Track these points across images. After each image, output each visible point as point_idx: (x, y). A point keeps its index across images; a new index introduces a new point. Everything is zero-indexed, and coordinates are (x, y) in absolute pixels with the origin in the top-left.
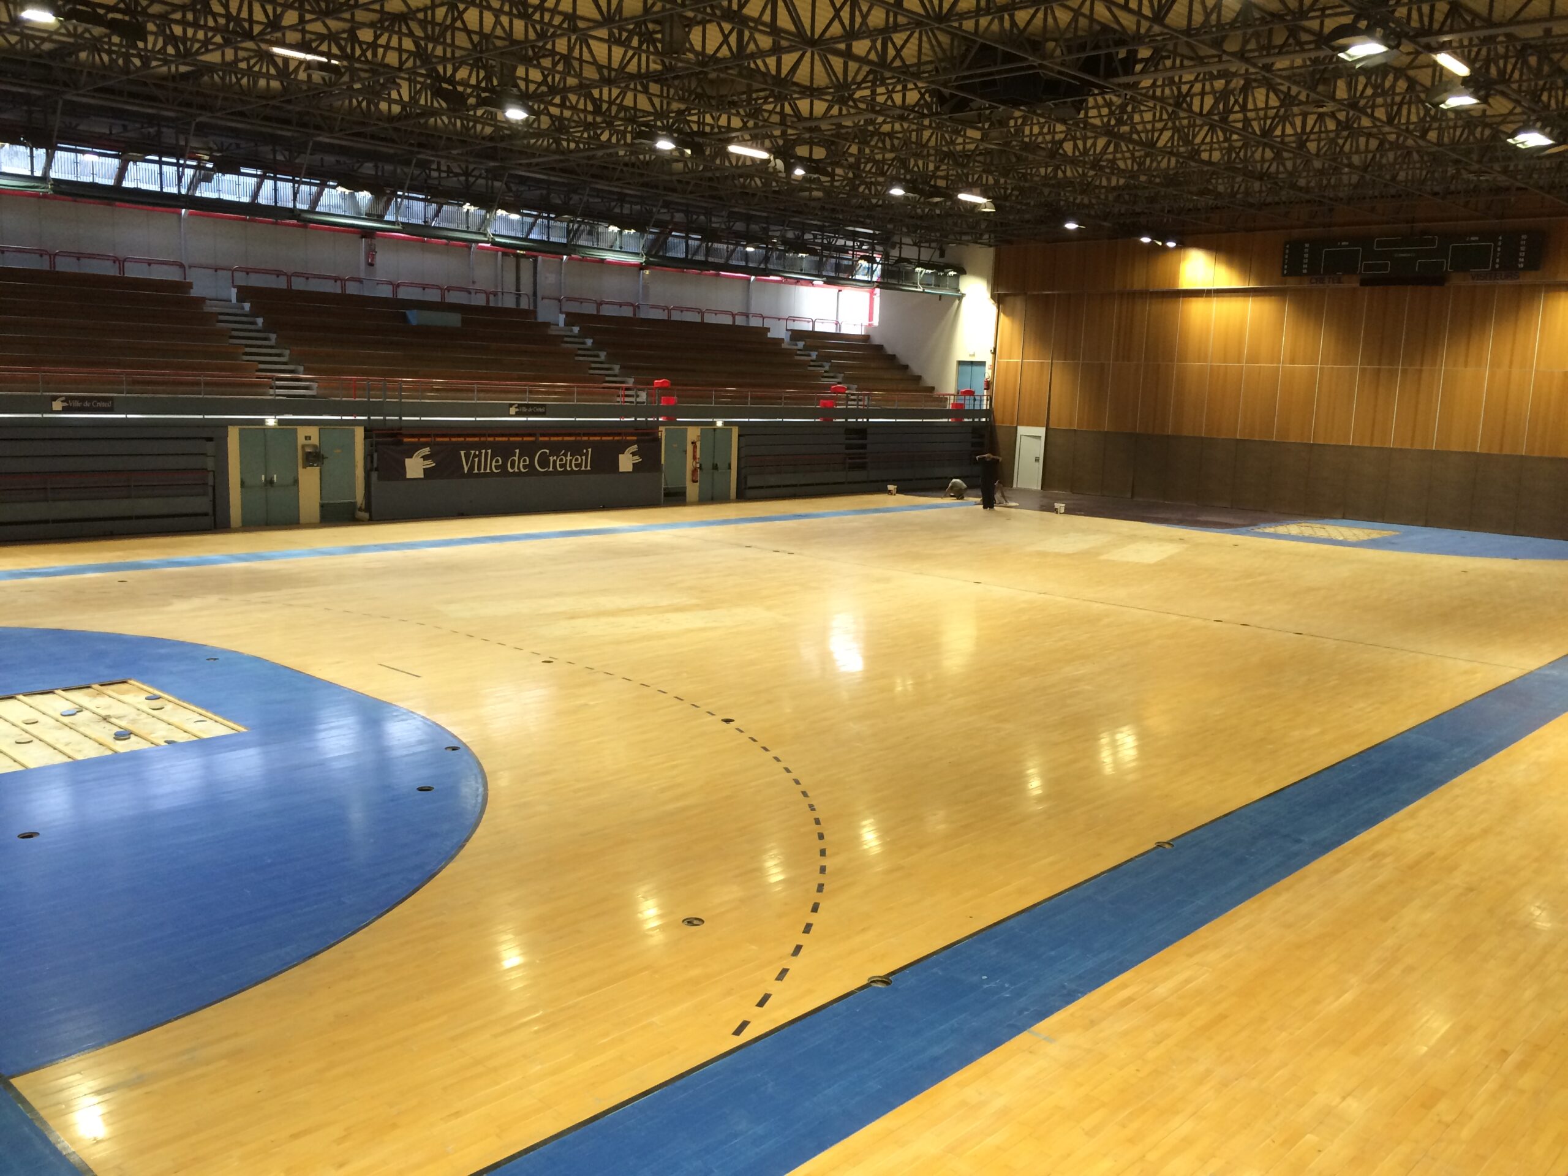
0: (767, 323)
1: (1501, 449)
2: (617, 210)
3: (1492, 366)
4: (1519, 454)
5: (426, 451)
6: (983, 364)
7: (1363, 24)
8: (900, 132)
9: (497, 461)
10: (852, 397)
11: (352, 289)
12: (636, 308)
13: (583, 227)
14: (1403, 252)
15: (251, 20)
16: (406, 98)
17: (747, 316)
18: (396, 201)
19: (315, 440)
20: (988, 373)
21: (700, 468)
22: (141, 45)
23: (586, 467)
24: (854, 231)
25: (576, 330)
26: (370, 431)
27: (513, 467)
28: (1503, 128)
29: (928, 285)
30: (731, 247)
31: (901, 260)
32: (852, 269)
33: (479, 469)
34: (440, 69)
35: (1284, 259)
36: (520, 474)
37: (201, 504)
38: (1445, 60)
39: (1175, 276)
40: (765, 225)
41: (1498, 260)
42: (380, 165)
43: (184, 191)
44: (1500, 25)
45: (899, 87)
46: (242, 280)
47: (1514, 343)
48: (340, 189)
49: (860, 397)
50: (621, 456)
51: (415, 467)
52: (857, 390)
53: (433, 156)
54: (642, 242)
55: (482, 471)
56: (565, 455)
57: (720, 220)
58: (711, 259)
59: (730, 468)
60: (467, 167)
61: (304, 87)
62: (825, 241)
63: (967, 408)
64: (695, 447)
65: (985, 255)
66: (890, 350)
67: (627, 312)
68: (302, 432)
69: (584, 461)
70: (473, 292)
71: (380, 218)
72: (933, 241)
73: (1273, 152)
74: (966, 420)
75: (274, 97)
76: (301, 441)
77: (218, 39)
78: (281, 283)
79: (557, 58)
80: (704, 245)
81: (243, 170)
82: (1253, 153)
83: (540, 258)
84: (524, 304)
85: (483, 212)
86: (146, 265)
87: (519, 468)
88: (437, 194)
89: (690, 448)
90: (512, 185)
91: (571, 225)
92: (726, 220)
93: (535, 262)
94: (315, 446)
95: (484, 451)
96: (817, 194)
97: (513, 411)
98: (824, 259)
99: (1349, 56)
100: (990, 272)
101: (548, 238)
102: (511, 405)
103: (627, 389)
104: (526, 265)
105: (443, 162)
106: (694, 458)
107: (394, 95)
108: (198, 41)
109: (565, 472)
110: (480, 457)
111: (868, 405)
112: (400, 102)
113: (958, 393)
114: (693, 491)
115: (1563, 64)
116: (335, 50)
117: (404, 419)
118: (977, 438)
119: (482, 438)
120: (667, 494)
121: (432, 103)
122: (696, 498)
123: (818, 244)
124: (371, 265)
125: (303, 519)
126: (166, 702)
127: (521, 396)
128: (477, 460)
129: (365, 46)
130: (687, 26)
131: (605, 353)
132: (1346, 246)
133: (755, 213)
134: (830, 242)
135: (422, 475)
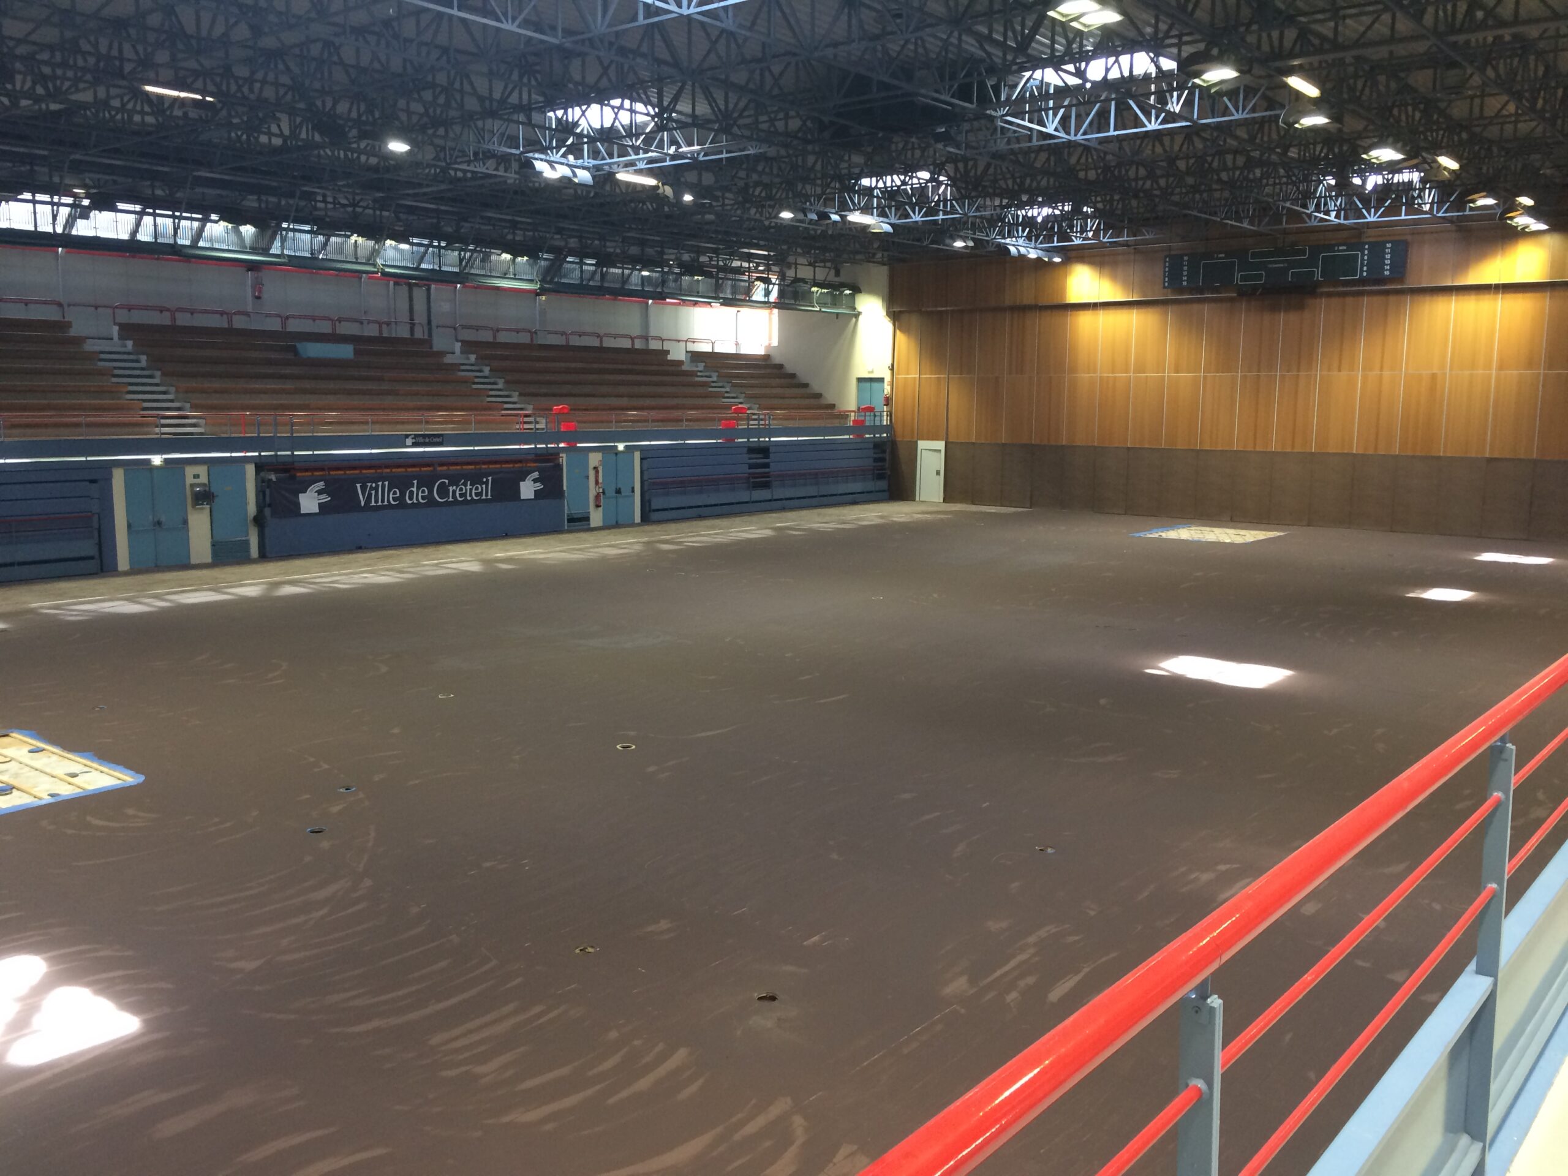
0: (667, 346)
1: (1376, 448)
2: (510, 237)
3: (1364, 370)
4: (1392, 453)
5: (321, 485)
6: (882, 380)
7: (1215, 51)
8: (786, 157)
9: (395, 493)
10: (754, 417)
11: (239, 323)
12: (533, 334)
13: (475, 255)
14: (1276, 262)
15: (121, 59)
16: (287, 132)
17: (647, 340)
18: (281, 234)
19: (204, 479)
20: (887, 389)
21: (604, 493)
22: (9, 86)
23: (487, 495)
24: (749, 253)
25: (473, 358)
26: (261, 466)
27: (411, 498)
28: (1359, 142)
29: (825, 305)
30: (627, 272)
31: (797, 280)
32: (748, 291)
33: (376, 501)
34: (319, 103)
35: (1165, 272)
36: (418, 505)
37: (87, 548)
38: (1295, 82)
39: (1063, 290)
40: (659, 249)
41: (1365, 268)
42: (263, 198)
43: (59, 230)
44: (1344, 48)
45: (781, 115)
46: (123, 316)
47: (1383, 345)
48: (223, 224)
49: (761, 417)
50: (522, 484)
51: (309, 502)
52: (760, 409)
53: (318, 188)
54: (536, 268)
55: (380, 503)
56: (465, 485)
57: (614, 244)
58: (606, 285)
59: (633, 491)
60: (354, 199)
61: (181, 123)
62: (721, 263)
63: (867, 424)
64: (597, 472)
65: (881, 273)
66: (790, 368)
67: (524, 338)
68: (190, 471)
69: (486, 490)
70: (365, 323)
71: (265, 251)
72: (829, 261)
73: (1146, 170)
74: (867, 436)
75: (149, 133)
76: (190, 480)
77: (88, 77)
78: (164, 319)
79: (438, 90)
80: (599, 270)
81: (120, 206)
82: (1127, 171)
83: (433, 286)
84: (419, 334)
85: (371, 243)
86: (23, 305)
87: (417, 499)
88: (325, 226)
89: (592, 474)
90: (401, 215)
91: (462, 253)
92: (621, 245)
93: (429, 290)
94: (204, 485)
95: (380, 483)
96: (710, 217)
97: (409, 441)
98: (720, 281)
99: (1204, 81)
100: (886, 290)
101: (440, 267)
102: (407, 436)
103: (526, 416)
104: (419, 294)
105: (328, 193)
106: (597, 482)
107: (274, 129)
108: (68, 79)
109: (466, 502)
110: (376, 489)
111: (769, 425)
112: (281, 135)
113: (859, 408)
114: (596, 518)
115: (1411, 81)
116: (211, 87)
117: (296, 453)
118: (880, 455)
119: (379, 471)
120: (571, 520)
121: (313, 136)
122: (600, 524)
123: (714, 267)
124: (258, 298)
125: (194, 560)
126: (50, 754)
127: (417, 426)
128: (373, 492)
129: (240, 82)
130: (566, 58)
131: (503, 380)
132: (1223, 258)
133: (649, 237)
134: (725, 264)
135: (317, 510)
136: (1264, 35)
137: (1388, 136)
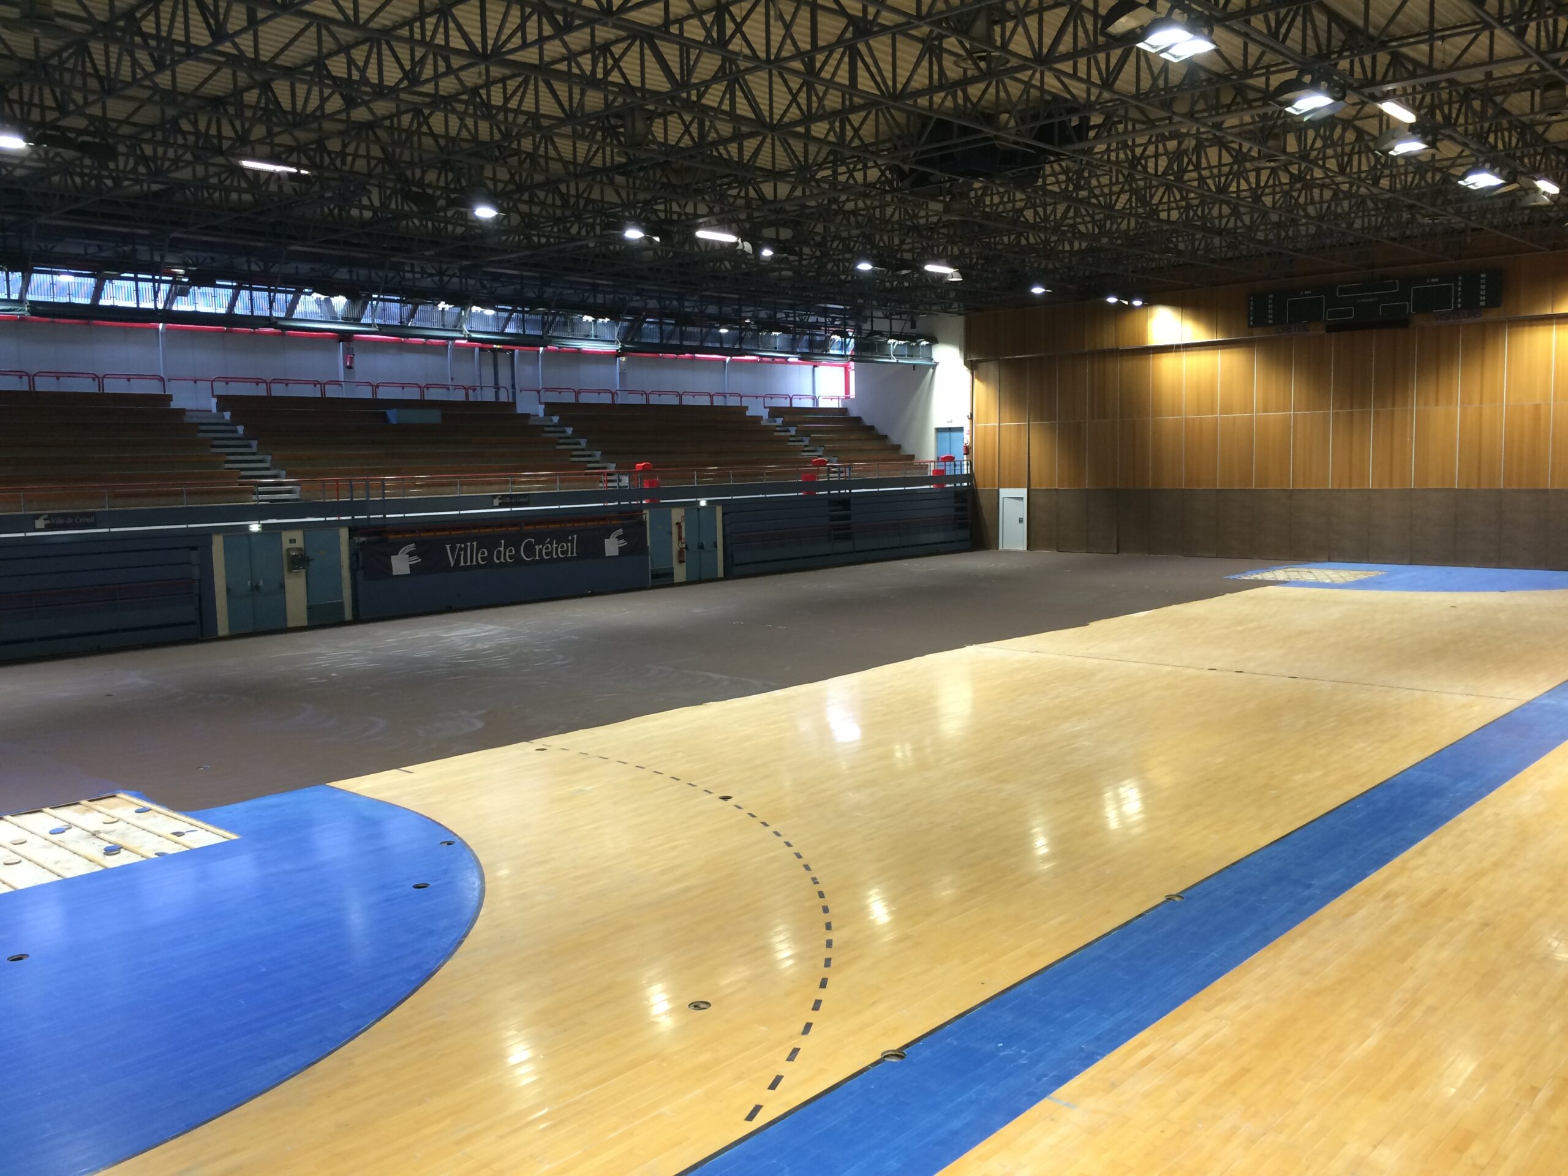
0: (745, 402)
1: (1479, 483)
2: (591, 300)
3: (1462, 403)
4: (1497, 488)
5: (411, 547)
6: (961, 429)
7: (1307, 79)
8: (863, 210)
9: (483, 553)
10: (834, 469)
11: (332, 392)
12: (614, 394)
13: (557, 318)
14: (1365, 297)
15: (220, 136)
16: (377, 203)
17: (725, 397)
18: (372, 304)
19: (300, 544)
20: (967, 439)
21: (686, 548)
22: (112, 165)
23: (572, 553)
24: (825, 307)
25: (556, 419)
26: (354, 530)
27: (499, 558)
28: (1453, 171)
29: (902, 356)
30: (704, 330)
31: (873, 333)
32: (825, 344)
33: (466, 562)
34: (409, 173)
35: (1249, 310)
36: (506, 564)
37: (188, 613)
38: (1391, 108)
39: (1143, 333)
40: (736, 307)
41: (1459, 300)
42: (355, 270)
43: (160, 306)
44: (1441, 72)
45: (860, 166)
46: (221, 389)
47: (1482, 375)
48: (316, 295)
49: (842, 469)
50: (606, 540)
51: (401, 564)
52: (838, 462)
53: (406, 258)
54: (617, 330)
55: (469, 564)
56: (551, 543)
57: (692, 304)
58: (685, 343)
59: (716, 546)
60: (440, 268)
61: (276, 198)
62: (798, 319)
63: (948, 473)
64: (680, 528)
65: (956, 324)
66: (868, 422)
67: (605, 399)
68: (286, 536)
69: (570, 548)
70: (452, 388)
71: (356, 321)
72: (904, 313)
73: (1230, 208)
74: (948, 486)
75: (246, 210)
76: (286, 545)
77: (188, 156)
78: (260, 391)
79: (523, 156)
80: (678, 330)
81: (219, 282)
82: (1210, 210)
83: (517, 351)
84: (503, 397)
85: (458, 309)
86: (126, 381)
87: (505, 559)
88: (412, 295)
89: (675, 529)
90: (485, 282)
91: (546, 317)
92: (698, 304)
93: (512, 355)
94: (300, 549)
95: (469, 544)
96: (787, 274)
97: (496, 502)
98: (798, 336)
99: (1296, 110)
100: (962, 340)
101: (524, 331)
102: (494, 497)
103: (609, 474)
104: (503, 359)
105: (416, 263)
106: (680, 538)
107: (365, 201)
108: (169, 159)
109: (552, 560)
110: (465, 550)
111: (850, 477)
112: (371, 207)
113: (938, 459)
114: (680, 573)
115: (1506, 106)
116: (304, 161)
117: (387, 516)
118: (960, 505)
119: (467, 531)
120: (655, 576)
121: (402, 207)
122: (684, 580)
123: (790, 322)
124: (350, 367)
125: (290, 624)
126: (156, 814)
127: (503, 487)
128: (462, 553)
129: (333, 156)
130: (649, 119)
131: (585, 440)
132: (1309, 295)
133: (727, 295)
134: (801, 320)
135: (408, 572)
136: (1357, 59)
137: (1485, 162)
